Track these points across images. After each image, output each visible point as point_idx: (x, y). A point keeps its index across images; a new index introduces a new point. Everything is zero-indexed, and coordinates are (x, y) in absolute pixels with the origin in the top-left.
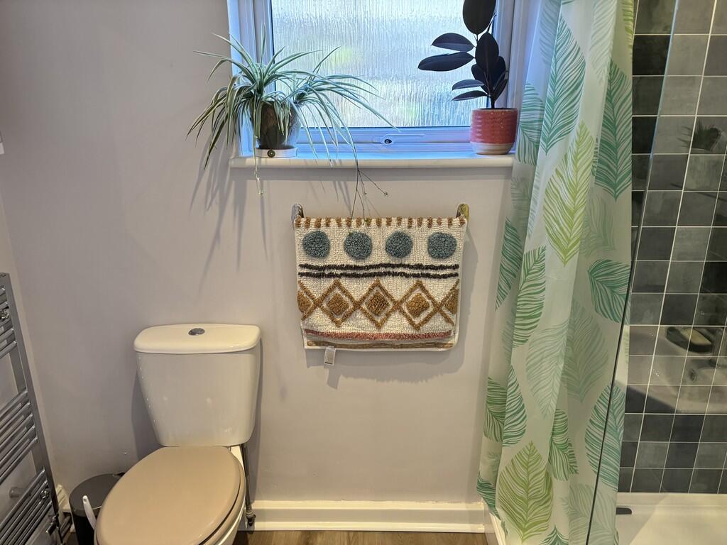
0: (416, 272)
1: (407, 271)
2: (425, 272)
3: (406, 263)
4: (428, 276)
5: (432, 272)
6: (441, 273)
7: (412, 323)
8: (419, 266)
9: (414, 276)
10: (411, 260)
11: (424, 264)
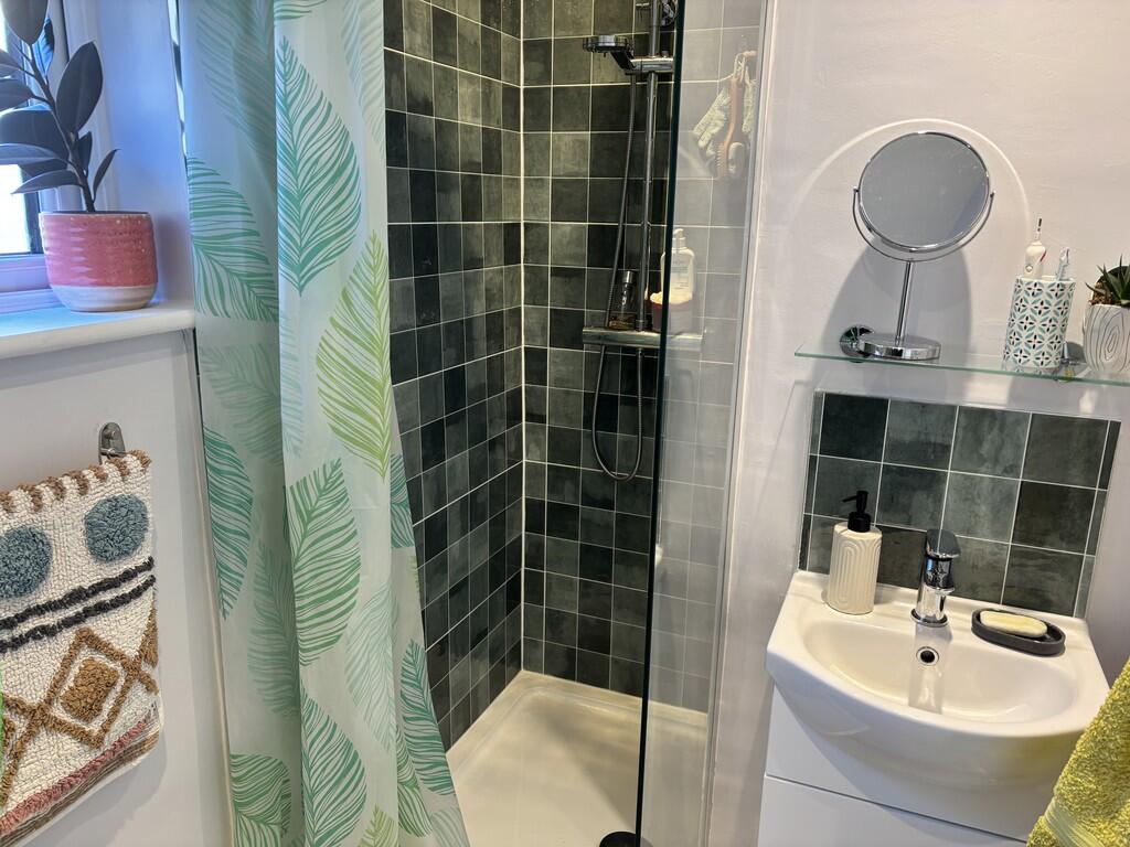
0: (71, 612)
1: (50, 619)
2: (91, 602)
3: (42, 601)
4: (102, 608)
5: (107, 596)
6: (127, 588)
7: (83, 738)
8: (76, 596)
9: (67, 623)
10: (53, 589)
11: (86, 585)
